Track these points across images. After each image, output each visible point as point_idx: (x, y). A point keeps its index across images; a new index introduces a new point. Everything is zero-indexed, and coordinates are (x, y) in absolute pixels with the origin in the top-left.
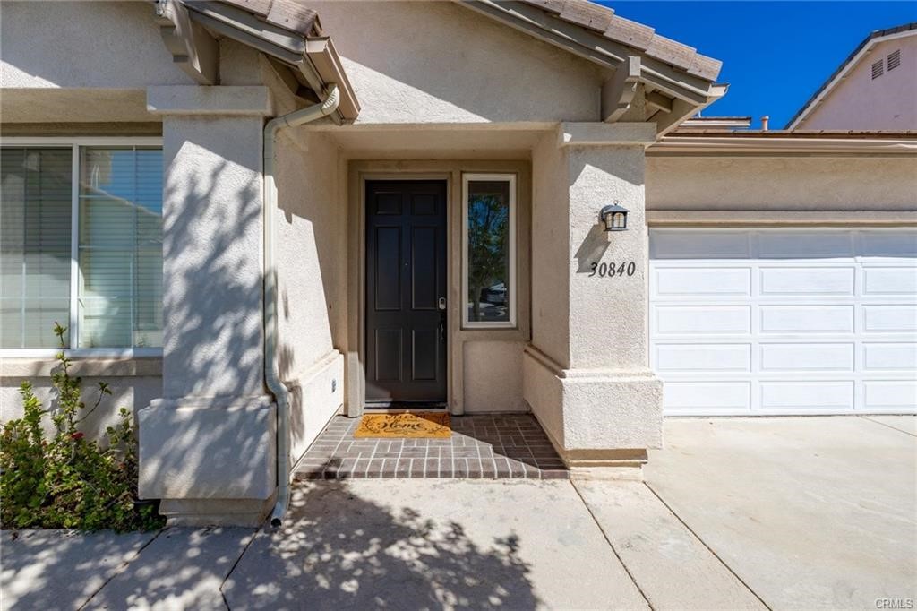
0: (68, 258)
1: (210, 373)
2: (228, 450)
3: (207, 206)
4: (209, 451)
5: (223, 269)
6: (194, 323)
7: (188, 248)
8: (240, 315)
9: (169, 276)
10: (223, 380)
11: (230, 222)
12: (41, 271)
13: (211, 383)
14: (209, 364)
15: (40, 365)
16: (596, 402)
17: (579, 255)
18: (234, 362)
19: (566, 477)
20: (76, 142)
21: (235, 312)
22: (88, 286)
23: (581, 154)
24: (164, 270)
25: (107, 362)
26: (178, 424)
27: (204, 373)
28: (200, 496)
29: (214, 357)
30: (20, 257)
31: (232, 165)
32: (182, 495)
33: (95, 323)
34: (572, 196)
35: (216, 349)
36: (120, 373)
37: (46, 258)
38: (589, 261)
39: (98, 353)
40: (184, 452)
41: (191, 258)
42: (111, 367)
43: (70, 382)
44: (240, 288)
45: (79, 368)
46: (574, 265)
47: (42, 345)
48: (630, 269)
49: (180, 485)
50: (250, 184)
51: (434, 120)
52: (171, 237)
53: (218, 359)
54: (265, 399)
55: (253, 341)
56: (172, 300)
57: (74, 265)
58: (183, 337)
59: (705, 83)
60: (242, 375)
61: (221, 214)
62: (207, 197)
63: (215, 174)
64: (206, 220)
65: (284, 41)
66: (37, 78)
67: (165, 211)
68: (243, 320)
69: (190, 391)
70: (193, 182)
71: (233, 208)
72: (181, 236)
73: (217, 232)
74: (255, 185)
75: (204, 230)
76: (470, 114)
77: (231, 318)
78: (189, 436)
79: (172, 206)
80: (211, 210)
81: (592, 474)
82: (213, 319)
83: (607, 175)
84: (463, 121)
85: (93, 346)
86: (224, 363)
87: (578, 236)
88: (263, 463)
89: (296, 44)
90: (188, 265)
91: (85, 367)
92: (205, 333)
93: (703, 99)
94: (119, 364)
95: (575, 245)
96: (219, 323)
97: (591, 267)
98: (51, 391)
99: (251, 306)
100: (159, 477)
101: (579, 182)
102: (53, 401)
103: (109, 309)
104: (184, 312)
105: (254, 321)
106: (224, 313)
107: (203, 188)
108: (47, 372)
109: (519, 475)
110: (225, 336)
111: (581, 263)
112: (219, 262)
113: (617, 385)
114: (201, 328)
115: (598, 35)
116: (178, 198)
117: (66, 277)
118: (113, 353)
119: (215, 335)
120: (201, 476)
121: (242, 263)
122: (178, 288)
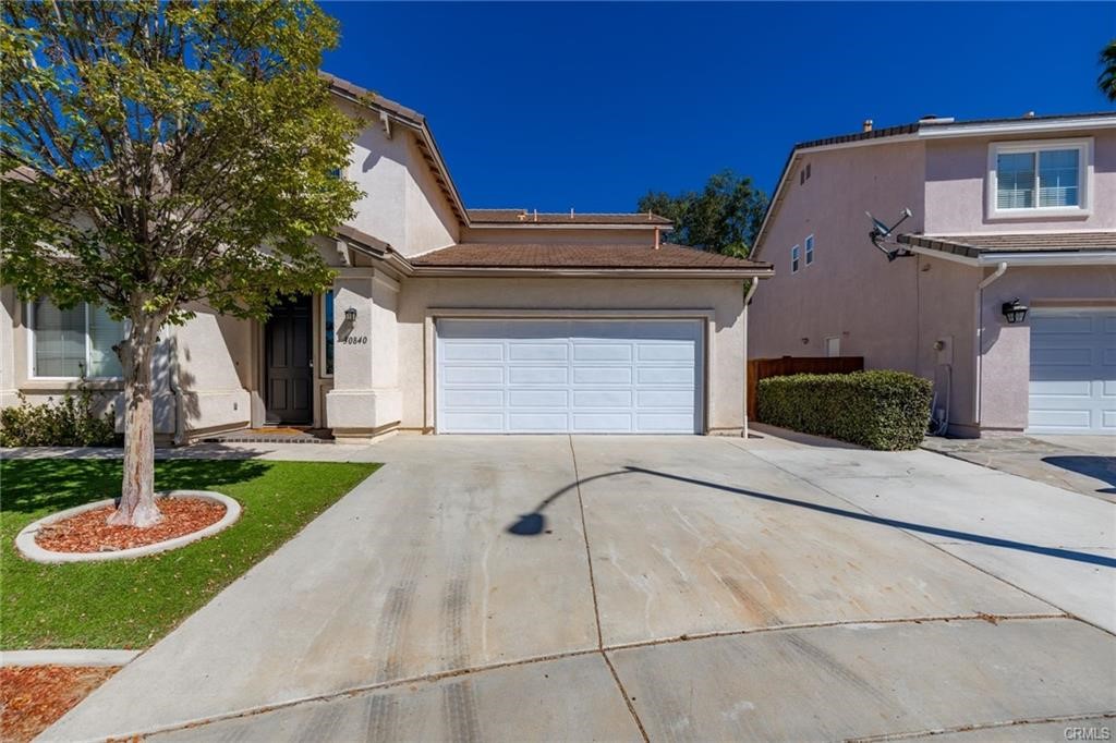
0: (84, 332)
8: (158, 357)
12: (70, 339)
15: (70, 384)
17: (339, 333)
19: (333, 442)
21: (156, 356)
22: (95, 347)
23: (339, 283)
25: (103, 383)
30: (59, 332)
33: (98, 365)
34: (335, 303)
36: (110, 388)
37: (73, 333)
38: (343, 337)
39: (98, 379)
42: (105, 385)
43: (87, 392)
45: (90, 386)
46: (336, 338)
47: (72, 375)
48: (364, 340)
54: (168, 392)
55: (164, 368)
57: (87, 336)
68: (159, 359)
77: (154, 359)
81: (346, 442)
83: (352, 293)
85: (97, 375)
87: (338, 323)
88: (167, 418)
91: (92, 385)
94: (109, 384)
95: (337, 328)
97: (345, 339)
98: (78, 395)
99: (163, 353)
101: (339, 296)
103: (104, 358)
105: (163, 360)
108: (75, 387)
109: (310, 441)
111: (339, 337)
113: (352, 397)
117: (84, 342)
118: (106, 379)
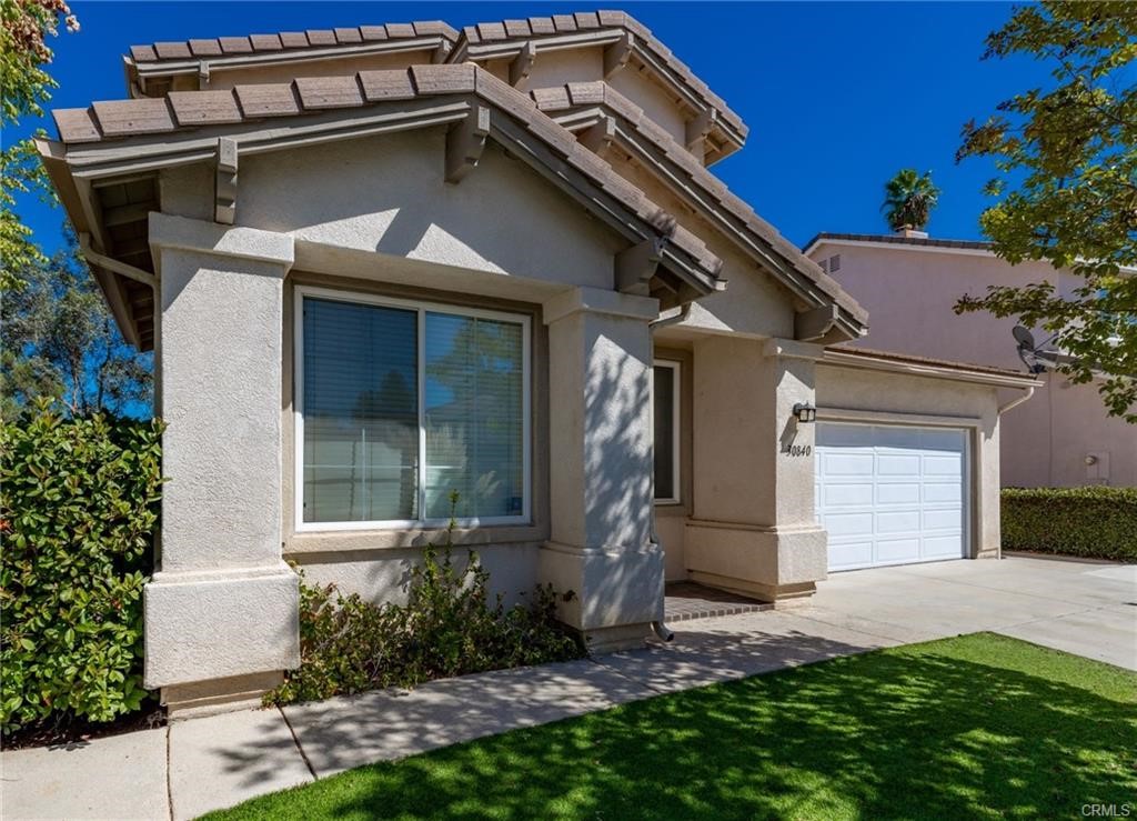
0: (416, 424)
1: (619, 526)
2: (642, 585)
3: (616, 389)
4: (631, 586)
5: (627, 441)
6: (607, 485)
7: (603, 424)
8: (637, 479)
9: (590, 446)
10: (627, 531)
11: (631, 404)
13: (619, 533)
14: (618, 518)
15: (401, 536)
16: (795, 548)
17: (782, 439)
18: (634, 517)
19: (773, 608)
20: (422, 307)
21: (634, 476)
23: (783, 363)
24: (586, 441)
26: (611, 565)
27: (614, 527)
28: (625, 622)
29: (620, 514)
31: (631, 358)
32: (612, 624)
34: (778, 395)
35: (622, 507)
37: (391, 426)
38: (787, 445)
40: (615, 588)
41: (605, 432)
44: (636, 457)
45: (439, 537)
46: (779, 448)
48: (806, 451)
49: (612, 615)
50: (643, 374)
51: (700, 325)
52: (591, 414)
53: (623, 515)
56: (592, 466)
57: (422, 432)
58: (600, 497)
59: (859, 325)
60: (639, 527)
61: (624, 397)
62: (616, 382)
63: (621, 364)
64: (615, 402)
65: (705, 279)
66: (490, 263)
67: (586, 393)
68: (640, 482)
69: (605, 541)
70: (606, 369)
71: (632, 392)
72: (598, 414)
73: (622, 411)
74: (645, 376)
75: (614, 409)
76: (721, 323)
78: (618, 575)
79: (591, 389)
80: (618, 393)
81: (788, 605)
82: (621, 482)
83: (796, 380)
84: (718, 328)
86: (628, 518)
87: (782, 424)
89: (711, 282)
90: (602, 438)
92: (614, 495)
93: (856, 335)
95: (780, 433)
96: (624, 486)
97: (788, 449)
98: (402, 564)
100: (599, 609)
101: (782, 384)
102: (404, 573)
104: (600, 477)
106: (627, 477)
107: (613, 373)
110: (628, 496)
111: (782, 445)
112: (625, 436)
113: (805, 535)
114: (612, 489)
115: (811, 283)
116: (596, 381)
118: (462, 522)
119: (622, 495)
120: (626, 606)
121: (638, 437)
122: (597, 457)
